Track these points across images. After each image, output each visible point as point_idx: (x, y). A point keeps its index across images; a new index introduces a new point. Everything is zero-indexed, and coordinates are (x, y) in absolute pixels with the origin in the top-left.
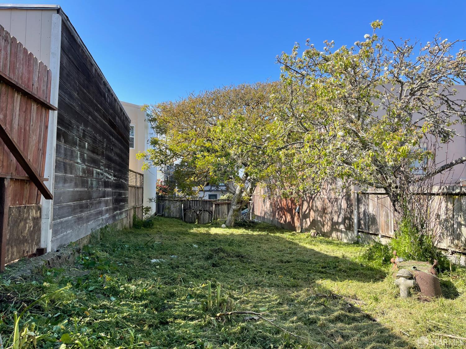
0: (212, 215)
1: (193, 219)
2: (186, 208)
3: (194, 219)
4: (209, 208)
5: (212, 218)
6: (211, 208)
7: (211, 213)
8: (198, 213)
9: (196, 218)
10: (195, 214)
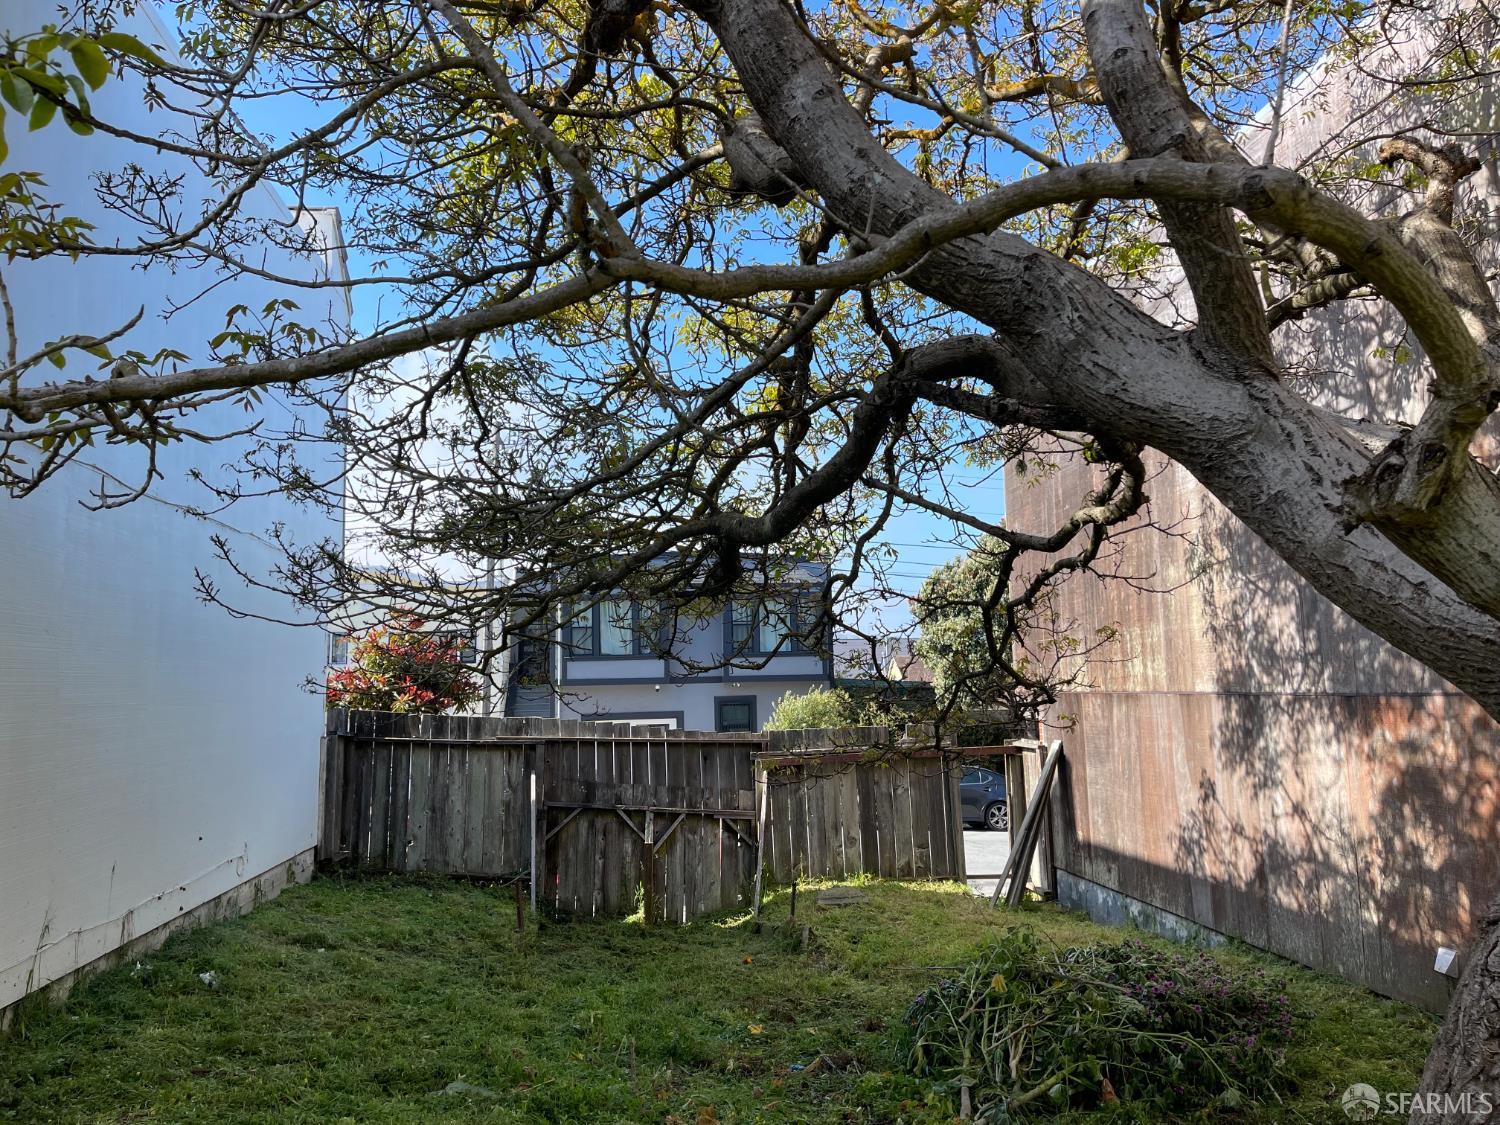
0: (751, 849)
1: (614, 879)
2: (563, 802)
3: (624, 882)
4: (729, 793)
5: (750, 873)
6: (743, 798)
7: (742, 831)
8: (649, 840)
9: (631, 873)
10: (628, 847)
